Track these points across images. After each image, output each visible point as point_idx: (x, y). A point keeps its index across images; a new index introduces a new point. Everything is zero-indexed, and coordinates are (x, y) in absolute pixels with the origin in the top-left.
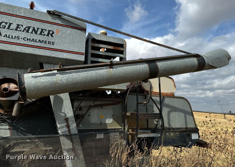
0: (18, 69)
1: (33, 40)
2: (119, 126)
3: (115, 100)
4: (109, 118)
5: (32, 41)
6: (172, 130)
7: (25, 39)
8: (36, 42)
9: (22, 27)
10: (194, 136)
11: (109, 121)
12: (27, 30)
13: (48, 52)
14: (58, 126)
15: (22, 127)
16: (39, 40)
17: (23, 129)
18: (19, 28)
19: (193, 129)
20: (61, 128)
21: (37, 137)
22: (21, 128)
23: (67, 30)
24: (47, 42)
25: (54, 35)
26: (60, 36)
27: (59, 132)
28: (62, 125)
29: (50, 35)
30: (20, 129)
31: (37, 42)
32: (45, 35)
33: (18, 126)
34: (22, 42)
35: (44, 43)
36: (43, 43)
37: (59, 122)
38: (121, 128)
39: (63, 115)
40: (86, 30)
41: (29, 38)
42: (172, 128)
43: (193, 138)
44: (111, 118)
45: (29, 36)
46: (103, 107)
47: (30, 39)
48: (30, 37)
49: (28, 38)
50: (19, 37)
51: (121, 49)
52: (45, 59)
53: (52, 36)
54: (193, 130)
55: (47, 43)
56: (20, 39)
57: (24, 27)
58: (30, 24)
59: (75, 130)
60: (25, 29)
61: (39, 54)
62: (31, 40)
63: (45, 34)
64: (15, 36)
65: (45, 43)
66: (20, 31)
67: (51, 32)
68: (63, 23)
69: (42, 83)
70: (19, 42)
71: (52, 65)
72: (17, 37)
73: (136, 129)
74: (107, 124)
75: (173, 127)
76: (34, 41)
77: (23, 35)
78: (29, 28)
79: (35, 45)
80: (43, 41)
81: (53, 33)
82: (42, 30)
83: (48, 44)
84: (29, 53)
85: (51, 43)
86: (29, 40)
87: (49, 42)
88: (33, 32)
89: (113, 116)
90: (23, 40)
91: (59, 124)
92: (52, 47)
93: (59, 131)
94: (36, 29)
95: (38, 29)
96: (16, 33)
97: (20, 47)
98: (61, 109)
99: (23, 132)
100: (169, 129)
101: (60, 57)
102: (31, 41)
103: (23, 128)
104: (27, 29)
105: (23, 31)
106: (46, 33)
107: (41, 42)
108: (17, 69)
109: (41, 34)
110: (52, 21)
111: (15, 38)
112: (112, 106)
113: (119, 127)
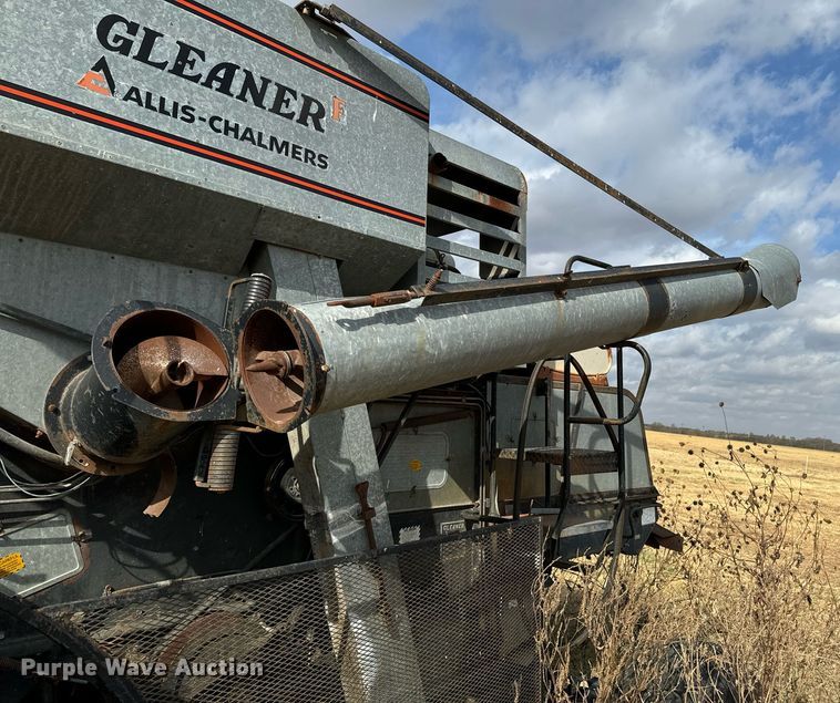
0: (147, 258)
1: (248, 135)
2: (465, 497)
3: (460, 401)
4: (436, 468)
5: (244, 138)
6: (600, 500)
7: (216, 123)
8: (260, 145)
9: (204, 60)
10: (647, 517)
11: (437, 480)
12: (222, 77)
13: (307, 200)
14: (330, 516)
15: (131, 527)
16: (273, 140)
17: (135, 533)
18: (187, 66)
19: (645, 493)
20: (340, 523)
21: (287, 572)
22: (126, 529)
23: (368, 107)
24: (303, 152)
25: (323, 121)
26: (345, 133)
27: (335, 540)
28: (342, 511)
29: (310, 120)
30: (125, 533)
31: (265, 147)
32: (290, 116)
33: (112, 523)
34: (207, 138)
35: (290, 154)
36: (287, 154)
37: (330, 502)
38: (470, 503)
39: (344, 468)
40: (428, 115)
41: (232, 124)
42: (599, 493)
43: (643, 523)
44: (442, 468)
45: (232, 113)
46: (420, 429)
47: (237, 125)
48: (236, 116)
49: (227, 122)
50: (193, 110)
51: (511, 208)
52: (289, 228)
53: (318, 127)
54: (646, 496)
55: (302, 157)
56: (197, 121)
57: (212, 61)
58: (235, 55)
59: (384, 528)
60: (213, 75)
61: (275, 206)
62: (240, 134)
63: (293, 113)
64: (176, 105)
65: (294, 157)
66: (196, 79)
67: (314, 109)
68: (356, 71)
69: (380, 351)
70: (193, 138)
71: (303, 256)
72: (184, 108)
73: (510, 503)
74: (430, 492)
75: (601, 489)
76: (252, 139)
77: (207, 101)
78: (231, 69)
79: (258, 160)
80: (285, 144)
81: (321, 112)
82: (282, 90)
83: (306, 161)
84: (235, 195)
85: (316, 161)
86: (232, 133)
87: (307, 151)
88: (248, 95)
89: (448, 460)
90: (211, 130)
91: (333, 508)
92: (320, 177)
93: (333, 537)
94: (259, 83)
95: (266, 82)
96: (176, 86)
97: (198, 164)
98: (337, 446)
99: (137, 549)
100: (591, 496)
101: (349, 228)
102: (242, 139)
103: (138, 530)
104: (221, 74)
105: (208, 84)
106: (296, 106)
107: (279, 151)
108: (142, 262)
109: (276, 109)
110: (314, 55)
111: (175, 116)
112: (445, 424)
113: (463, 501)
